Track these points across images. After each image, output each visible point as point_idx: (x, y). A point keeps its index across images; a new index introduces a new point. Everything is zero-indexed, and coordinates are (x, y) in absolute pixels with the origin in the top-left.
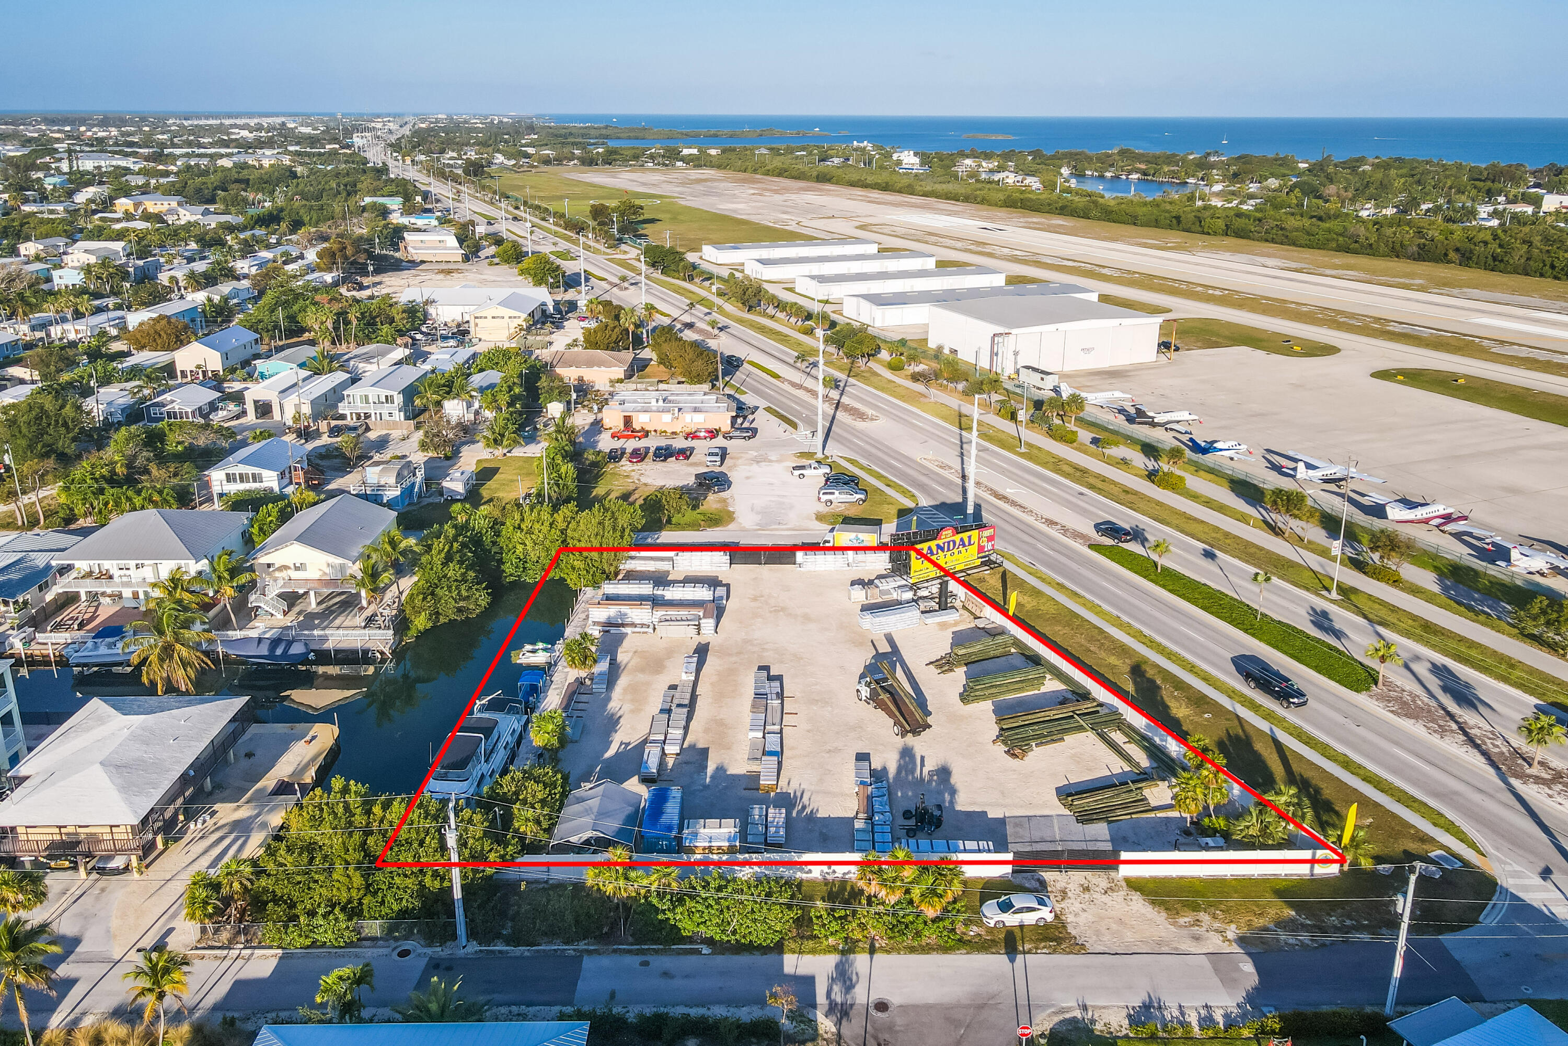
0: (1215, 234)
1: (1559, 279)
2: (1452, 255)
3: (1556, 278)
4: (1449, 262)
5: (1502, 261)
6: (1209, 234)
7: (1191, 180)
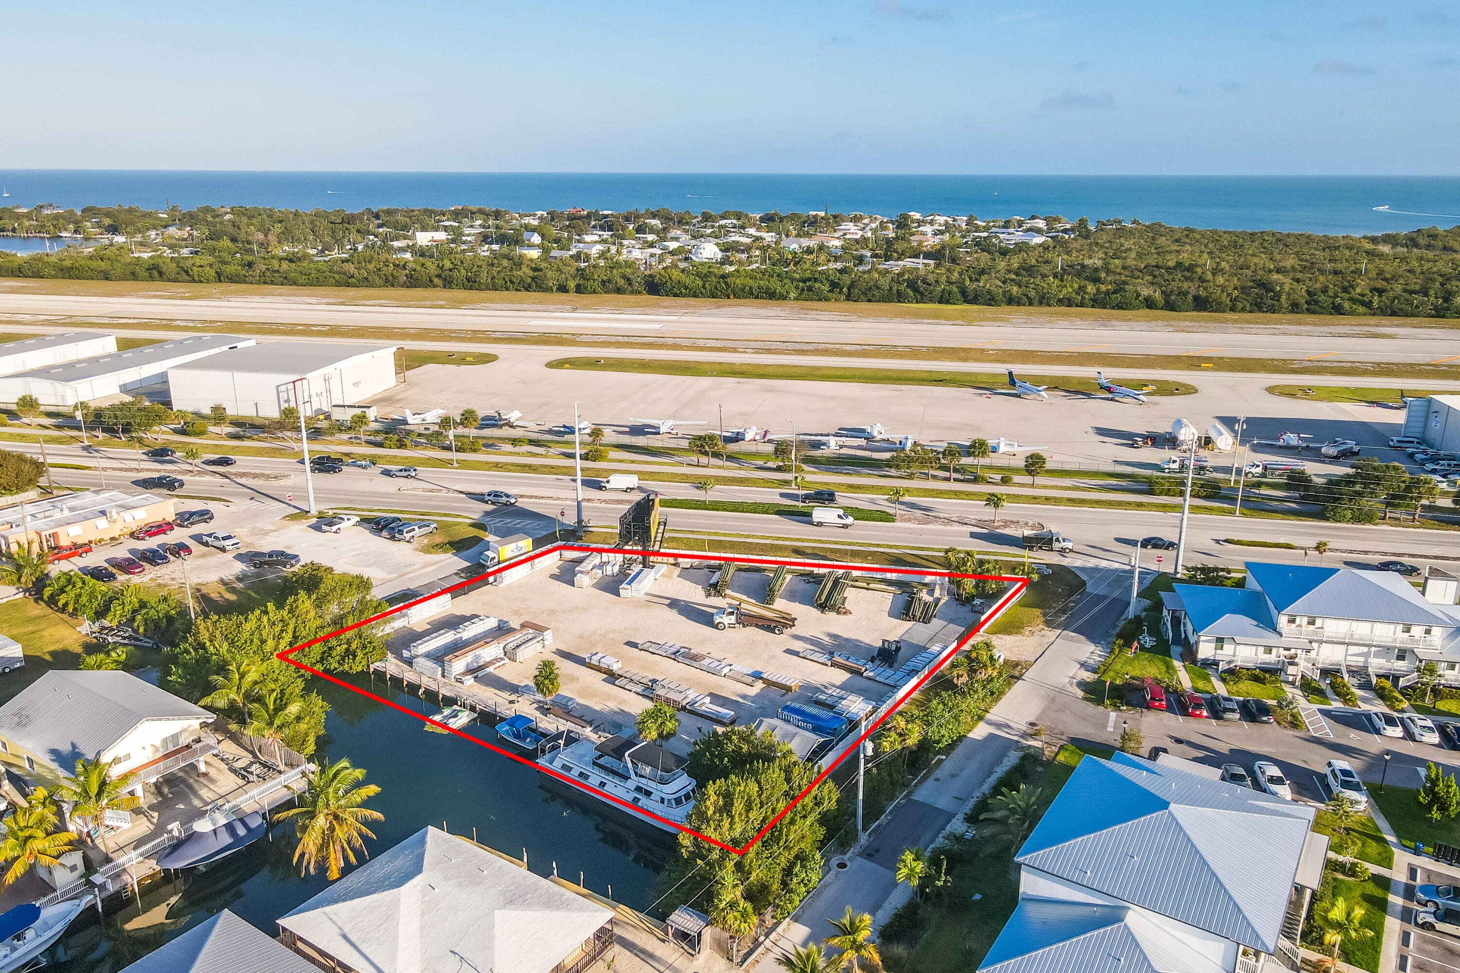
0: (208, 281)
1: (520, 290)
2: (436, 280)
3: (517, 290)
4: (435, 286)
5: (475, 282)
6: (201, 282)
7: (64, 234)
